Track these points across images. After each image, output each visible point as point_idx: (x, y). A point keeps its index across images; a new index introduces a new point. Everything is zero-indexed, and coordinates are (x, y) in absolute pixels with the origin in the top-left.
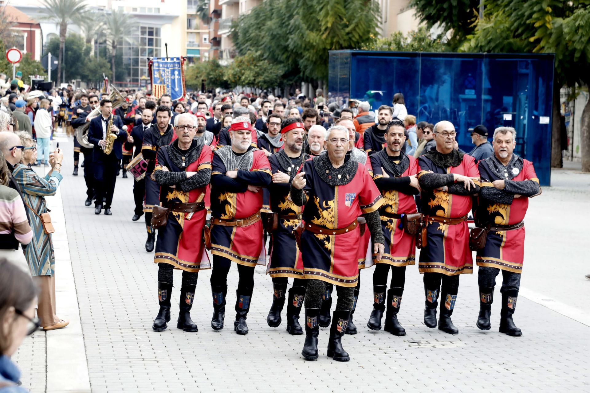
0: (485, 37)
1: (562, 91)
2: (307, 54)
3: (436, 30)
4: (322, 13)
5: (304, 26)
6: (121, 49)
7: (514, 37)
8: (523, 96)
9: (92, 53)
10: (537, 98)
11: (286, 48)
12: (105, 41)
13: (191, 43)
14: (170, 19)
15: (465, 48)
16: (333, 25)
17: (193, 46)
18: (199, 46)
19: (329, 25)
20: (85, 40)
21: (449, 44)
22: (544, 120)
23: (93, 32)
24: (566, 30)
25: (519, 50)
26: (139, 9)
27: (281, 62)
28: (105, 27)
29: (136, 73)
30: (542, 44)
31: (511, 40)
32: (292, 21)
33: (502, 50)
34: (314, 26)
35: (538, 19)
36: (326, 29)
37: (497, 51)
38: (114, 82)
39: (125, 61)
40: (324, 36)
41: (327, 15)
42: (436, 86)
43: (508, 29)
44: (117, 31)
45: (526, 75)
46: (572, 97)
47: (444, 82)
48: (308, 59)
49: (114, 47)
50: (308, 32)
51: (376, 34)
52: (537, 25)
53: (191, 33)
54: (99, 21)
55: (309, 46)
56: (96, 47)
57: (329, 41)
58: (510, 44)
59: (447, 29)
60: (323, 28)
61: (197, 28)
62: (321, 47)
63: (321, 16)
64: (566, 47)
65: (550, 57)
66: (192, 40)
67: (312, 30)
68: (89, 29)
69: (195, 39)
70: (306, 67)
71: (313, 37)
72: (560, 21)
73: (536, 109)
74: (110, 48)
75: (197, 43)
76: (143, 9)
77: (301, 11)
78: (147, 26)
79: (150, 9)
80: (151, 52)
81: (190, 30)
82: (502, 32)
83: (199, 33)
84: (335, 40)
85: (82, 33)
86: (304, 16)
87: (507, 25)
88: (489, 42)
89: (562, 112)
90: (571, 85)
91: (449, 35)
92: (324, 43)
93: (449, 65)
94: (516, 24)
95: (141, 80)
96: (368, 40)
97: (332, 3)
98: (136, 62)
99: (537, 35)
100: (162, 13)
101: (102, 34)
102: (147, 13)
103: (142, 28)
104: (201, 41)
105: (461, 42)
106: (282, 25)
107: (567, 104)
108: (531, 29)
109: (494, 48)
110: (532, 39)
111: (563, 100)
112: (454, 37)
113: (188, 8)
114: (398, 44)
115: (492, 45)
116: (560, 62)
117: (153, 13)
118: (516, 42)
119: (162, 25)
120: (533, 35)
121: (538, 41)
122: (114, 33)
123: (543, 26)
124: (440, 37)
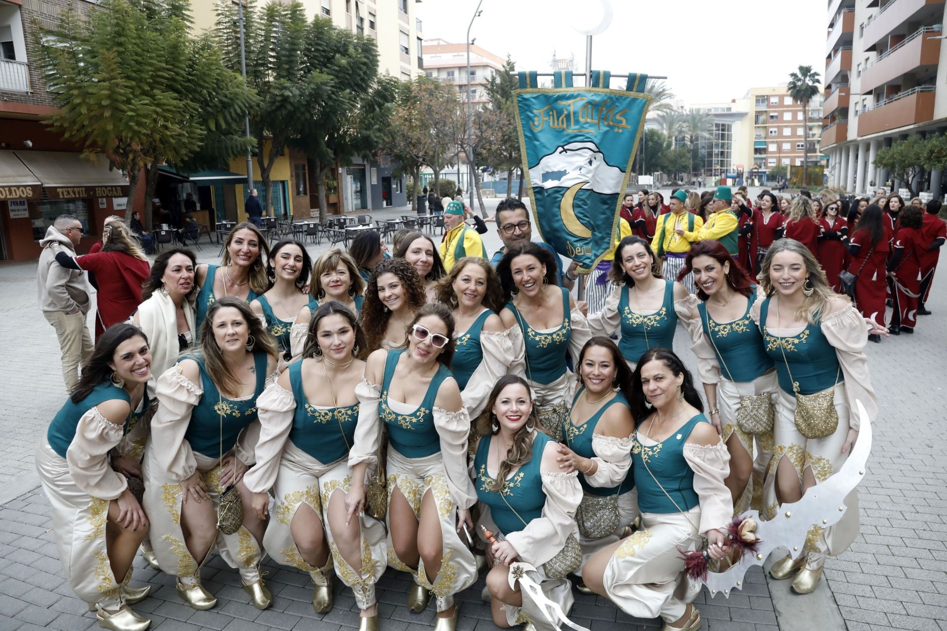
6: (697, 144)
9: (673, 147)
12: (683, 139)
13: (758, 136)
14: (741, 116)
17: (760, 138)
18: (765, 138)
20: (667, 136)
23: (674, 130)
26: (713, 110)
28: (685, 125)
29: (710, 164)
38: (692, 172)
39: (700, 155)
44: (695, 127)
49: (692, 141)
53: (759, 127)
54: (679, 121)
56: (676, 144)
61: (763, 123)
66: (759, 134)
68: (670, 128)
69: (762, 133)
74: (689, 143)
75: (763, 135)
76: (716, 109)
78: (721, 123)
79: (723, 109)
80: (723, 146)
81: (757, 125)
83: (766, 127)
85: (665, 132)
95: (715, 170)
98: (710, 155)
100: (733, 111)
101: (681, 132)
102: (720, 112)
103: (716, 124)
104: (767, 134)
113: (756, 106)
117: (725, 112)
119: (734, 121)
122: (692, 129)
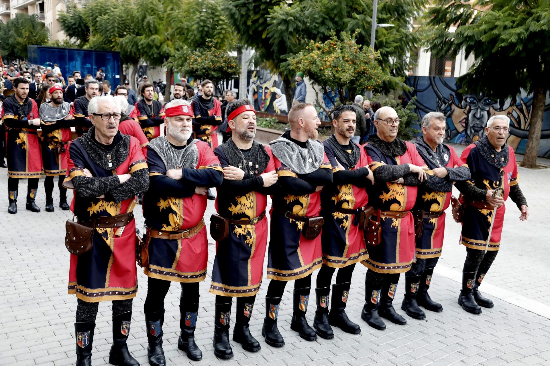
0: (93, 44)
1: (124, 66)
2: (18, 47)
3: (73, 40)
4: (23, 30)
5: (16, 35)
7: (105, 44)
8: (109, 67)
10: (114, 68)
11: (8, 44)
15: (85, 47)
16: (29, 35)
19: (27, 35)
21: (78, 45)
22: (117, 77)
24: (123, 42)
25: (107, 49)
27: (6, 49)
30: (115, 48)
31: (103, 46)
32: (10, 33)
33: (100, 49)
34: (20, 35)
35: (113, 38)
36: (26, 37)
37: (98, 50)
40: (25, 40)
41: (26, 31)
42: (74, 62)
43: (102, 41)
45: (109, 59)
46: (127, 68)
47: (77, 61)
48: (18, 49)
50: (18, 38)
51: (48, 40)
52: (113, 40)
55: (19, 43)
57: (27, 42)
58: (103, 47)
59: (77, 40)
60: (24, 36)
62: (24, 44)
63: (23, 31)
64: (124, 49)
65: (118, 53)
67: (19, 37)
70: (18, 52)
71: (20, 40)
72: (121, 39)
73: (114, 72)
77: (14, 29)
82: (100, 42)
84: (30, 41)
86: (15, 31)
87: (101, 40)
88: (95, 46)
89: (124, 74)
90: (127, 64)
91: (79, 42)
92: (25, 42)
93: (79, 54)
94: (105, 40)
96: (45, 42)
97: (28, 26)
99: (113, 44)
105: (83, 45)
106: (5, 34)
107: (125, 71)
108: (111, 42)
109: (97, 48)
110: (111, 46)
111: (124, 69)
112: (81, 43)
114: (58, 44)
115: (96, 47)
116: (123, 55)
118: (105, 46)
120: (112, 44)
121: (114, 47)
123: (115, 41)
124: (75, 43)
